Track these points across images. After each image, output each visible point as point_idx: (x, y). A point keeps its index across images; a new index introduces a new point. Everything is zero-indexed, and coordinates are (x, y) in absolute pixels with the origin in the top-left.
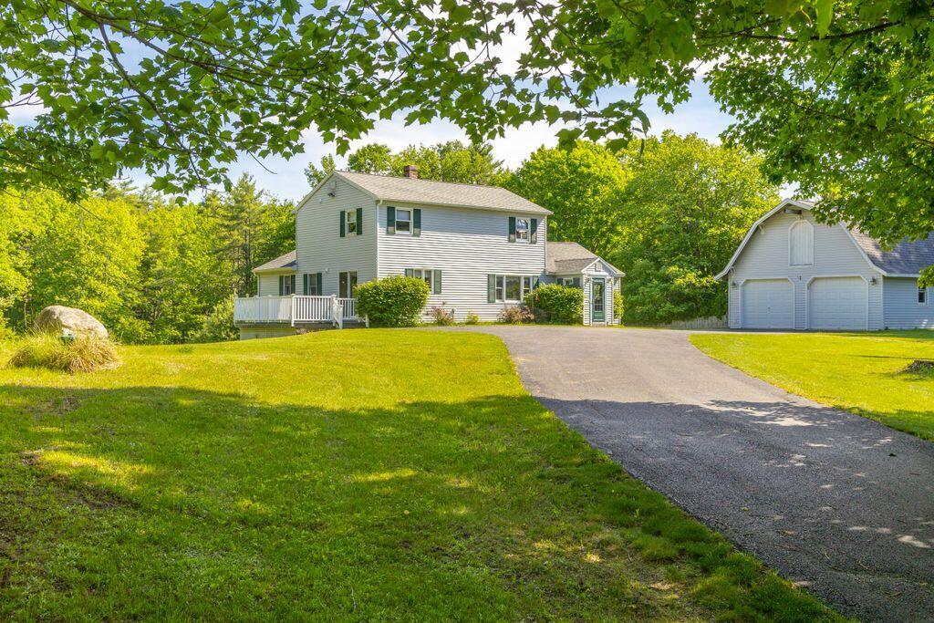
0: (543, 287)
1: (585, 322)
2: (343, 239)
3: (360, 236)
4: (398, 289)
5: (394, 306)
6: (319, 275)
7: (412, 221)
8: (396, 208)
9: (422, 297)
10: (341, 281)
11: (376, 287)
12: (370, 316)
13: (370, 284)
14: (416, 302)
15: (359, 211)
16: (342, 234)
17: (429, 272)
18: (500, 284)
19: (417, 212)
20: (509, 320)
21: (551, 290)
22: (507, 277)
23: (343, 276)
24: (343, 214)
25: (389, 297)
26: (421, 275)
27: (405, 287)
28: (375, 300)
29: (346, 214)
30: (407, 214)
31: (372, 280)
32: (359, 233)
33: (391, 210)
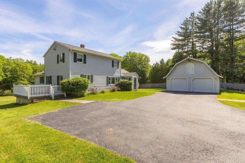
0: (122, 80)
1: (132, 90)
2: (58, 64)
3: (64, 63)
4: (78, 82)
5: (76, 89)
6: (51, 77)
7: (83, 58)
8: (77, 54)
9: (87, 85)
10: (57, 79)
11: (68, 82)
12: (66, 93)
13: (66, 80)
14: (84, 87)
15: (63, 54)
16: (58, 63)
17: (89, 76)
18: (110, 80)
19: (85, 56)
20: (113, 91)
21: (124, 81)
22: (112, 77)
23: (58, 77)
24: (58, 56)
25: (74, 86)
26: (86, 77)
27: (80, 81)
28: (68, 87)
29: (59, 56)
30: (81, 56)
31: (67, 79)
32: (64, 62)
33: (75, 54)
